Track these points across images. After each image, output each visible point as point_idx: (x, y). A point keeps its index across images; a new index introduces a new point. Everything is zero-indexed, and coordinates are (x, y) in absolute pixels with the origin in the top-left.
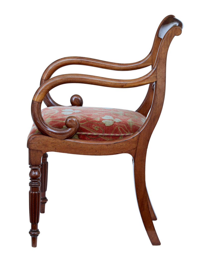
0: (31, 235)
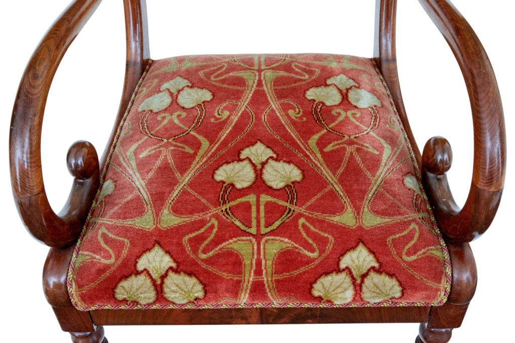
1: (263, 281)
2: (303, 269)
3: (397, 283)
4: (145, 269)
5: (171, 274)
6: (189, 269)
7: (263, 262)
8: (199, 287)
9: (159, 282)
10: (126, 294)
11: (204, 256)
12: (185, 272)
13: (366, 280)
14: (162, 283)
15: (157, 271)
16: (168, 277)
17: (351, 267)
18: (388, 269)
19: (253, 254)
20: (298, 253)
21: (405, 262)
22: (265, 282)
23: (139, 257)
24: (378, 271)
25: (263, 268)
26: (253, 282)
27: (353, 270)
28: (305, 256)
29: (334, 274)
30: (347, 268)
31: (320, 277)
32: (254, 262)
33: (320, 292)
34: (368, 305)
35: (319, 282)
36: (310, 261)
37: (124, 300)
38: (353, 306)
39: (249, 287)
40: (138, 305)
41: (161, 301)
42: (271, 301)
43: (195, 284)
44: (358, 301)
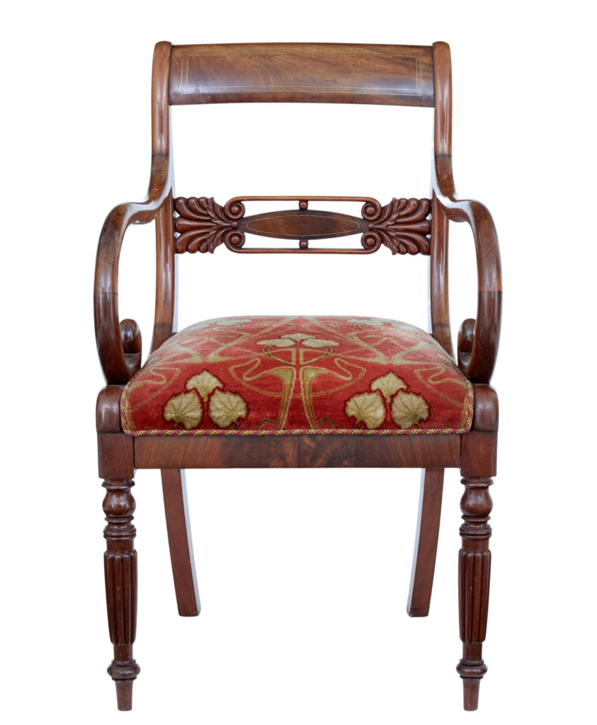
0: (461, 677)
1: (302, 398)
2: (337, 389)
3: (423, 402)
4: (194, 388)
5: (217, 392)
6: (234, 389)
7: (302, 383)
8: (242, 405)
9: (206, 400)
10: (174, 412)
11: (248, 379)
12: (231, 392)
13: (395, 399)
14: (209, 400)
15: (205, 389)
16: (215, 396)
17: (381, 389)
18: (415, 390)
19: (293, 377)
20: (334, 377)
21: (429, 383)
22: (303, 400)
23: (189, 379)
24: (406, 391)
25: (302, 387)
26: (292, 399)
27: (383, 391)
28: (339, 379)
29: (366, 394)
30: (378, 390)
31: (353, 396)
32: (293, 383)
33: (353, 410)
34: (399, 431)
35: (352, 400)
36: (344, 382)
37: (172, 421)
38: (385, 432)
39: (289, 404)
40: (184, 428)
41: (207, 421)
42: (309, 425)
43: (238, 403)
44: (389, 422)
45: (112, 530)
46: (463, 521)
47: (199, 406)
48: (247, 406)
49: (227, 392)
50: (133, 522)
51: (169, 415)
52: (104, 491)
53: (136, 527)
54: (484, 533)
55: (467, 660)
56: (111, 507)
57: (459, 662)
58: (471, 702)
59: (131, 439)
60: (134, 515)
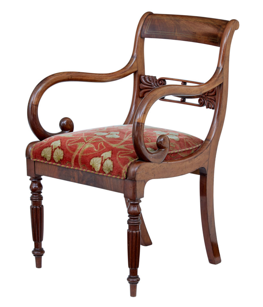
2: (92, 153)
3: (112, 163)
4: (52, 146)
5: (58, 148)
6: (63, 148)
7: (82, 149)
11: (69, 145)
13: (105, 161)
14: (54, 151)
15: (55, 146)
16: (56, 149)
17: (104, 156)
18: (112, 158)
19: (81, 146)
20: (93, 149)
21: (118, 157)
22: (79, 156)
23: (53, 142)
25: (81, 151)
26: (76, 155)
29: (98, 157)
31: (94, 157)
32: (80, 149)
33: (92, 163)
34: (105, 175)
35: (93, 159)
36: (95, 151)
37: (43, 157)
38: (101, 174)
39: (75, 157)
40: (46, 161)
41: (52, 160)
42: (80, 166)
43: (62, 153)
44: (101, 170)
45: (33, 197)
46: (129, 218)
47: (51, 153)
48: (64, 155)
49: (61, 149)
50: (42, 194)
51: (43, 155)
52: (30, 182)
53: (43, 196)
54: (137, 223)
55: (131, 276)
56: (33, 188)
57: (128, 276)
58: (133, 293)
59: (34, 162)
60: (42, 191)
